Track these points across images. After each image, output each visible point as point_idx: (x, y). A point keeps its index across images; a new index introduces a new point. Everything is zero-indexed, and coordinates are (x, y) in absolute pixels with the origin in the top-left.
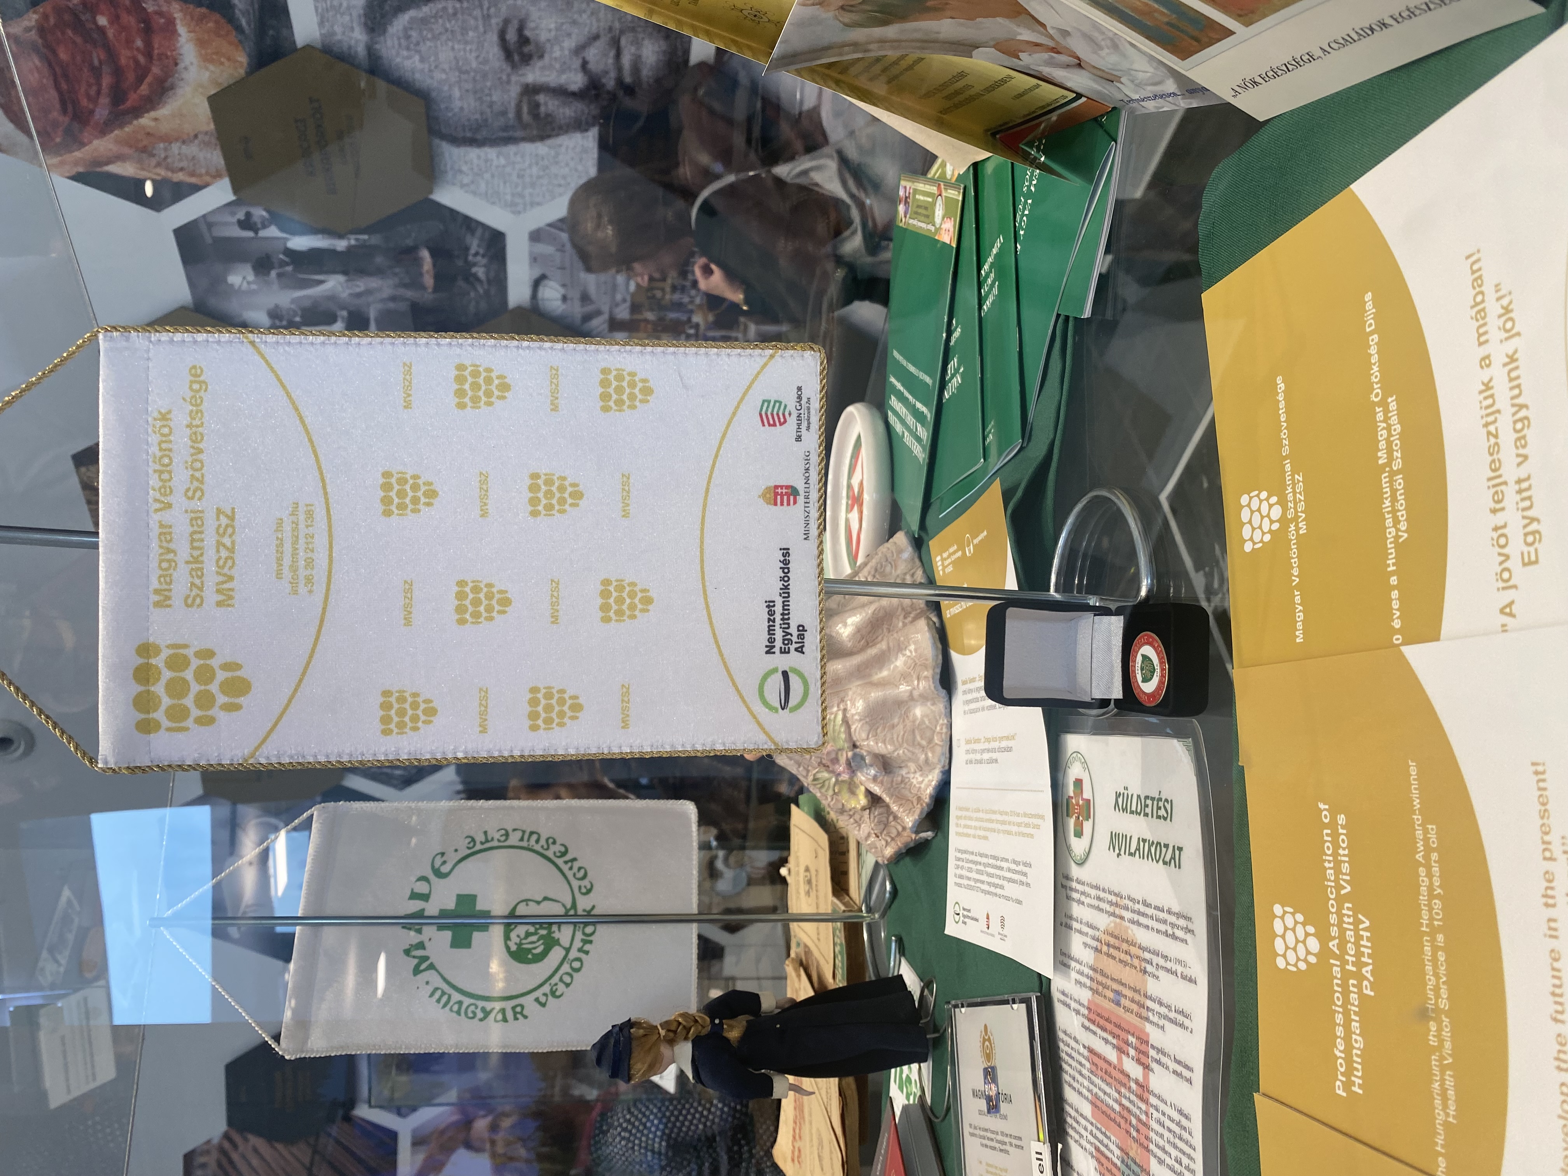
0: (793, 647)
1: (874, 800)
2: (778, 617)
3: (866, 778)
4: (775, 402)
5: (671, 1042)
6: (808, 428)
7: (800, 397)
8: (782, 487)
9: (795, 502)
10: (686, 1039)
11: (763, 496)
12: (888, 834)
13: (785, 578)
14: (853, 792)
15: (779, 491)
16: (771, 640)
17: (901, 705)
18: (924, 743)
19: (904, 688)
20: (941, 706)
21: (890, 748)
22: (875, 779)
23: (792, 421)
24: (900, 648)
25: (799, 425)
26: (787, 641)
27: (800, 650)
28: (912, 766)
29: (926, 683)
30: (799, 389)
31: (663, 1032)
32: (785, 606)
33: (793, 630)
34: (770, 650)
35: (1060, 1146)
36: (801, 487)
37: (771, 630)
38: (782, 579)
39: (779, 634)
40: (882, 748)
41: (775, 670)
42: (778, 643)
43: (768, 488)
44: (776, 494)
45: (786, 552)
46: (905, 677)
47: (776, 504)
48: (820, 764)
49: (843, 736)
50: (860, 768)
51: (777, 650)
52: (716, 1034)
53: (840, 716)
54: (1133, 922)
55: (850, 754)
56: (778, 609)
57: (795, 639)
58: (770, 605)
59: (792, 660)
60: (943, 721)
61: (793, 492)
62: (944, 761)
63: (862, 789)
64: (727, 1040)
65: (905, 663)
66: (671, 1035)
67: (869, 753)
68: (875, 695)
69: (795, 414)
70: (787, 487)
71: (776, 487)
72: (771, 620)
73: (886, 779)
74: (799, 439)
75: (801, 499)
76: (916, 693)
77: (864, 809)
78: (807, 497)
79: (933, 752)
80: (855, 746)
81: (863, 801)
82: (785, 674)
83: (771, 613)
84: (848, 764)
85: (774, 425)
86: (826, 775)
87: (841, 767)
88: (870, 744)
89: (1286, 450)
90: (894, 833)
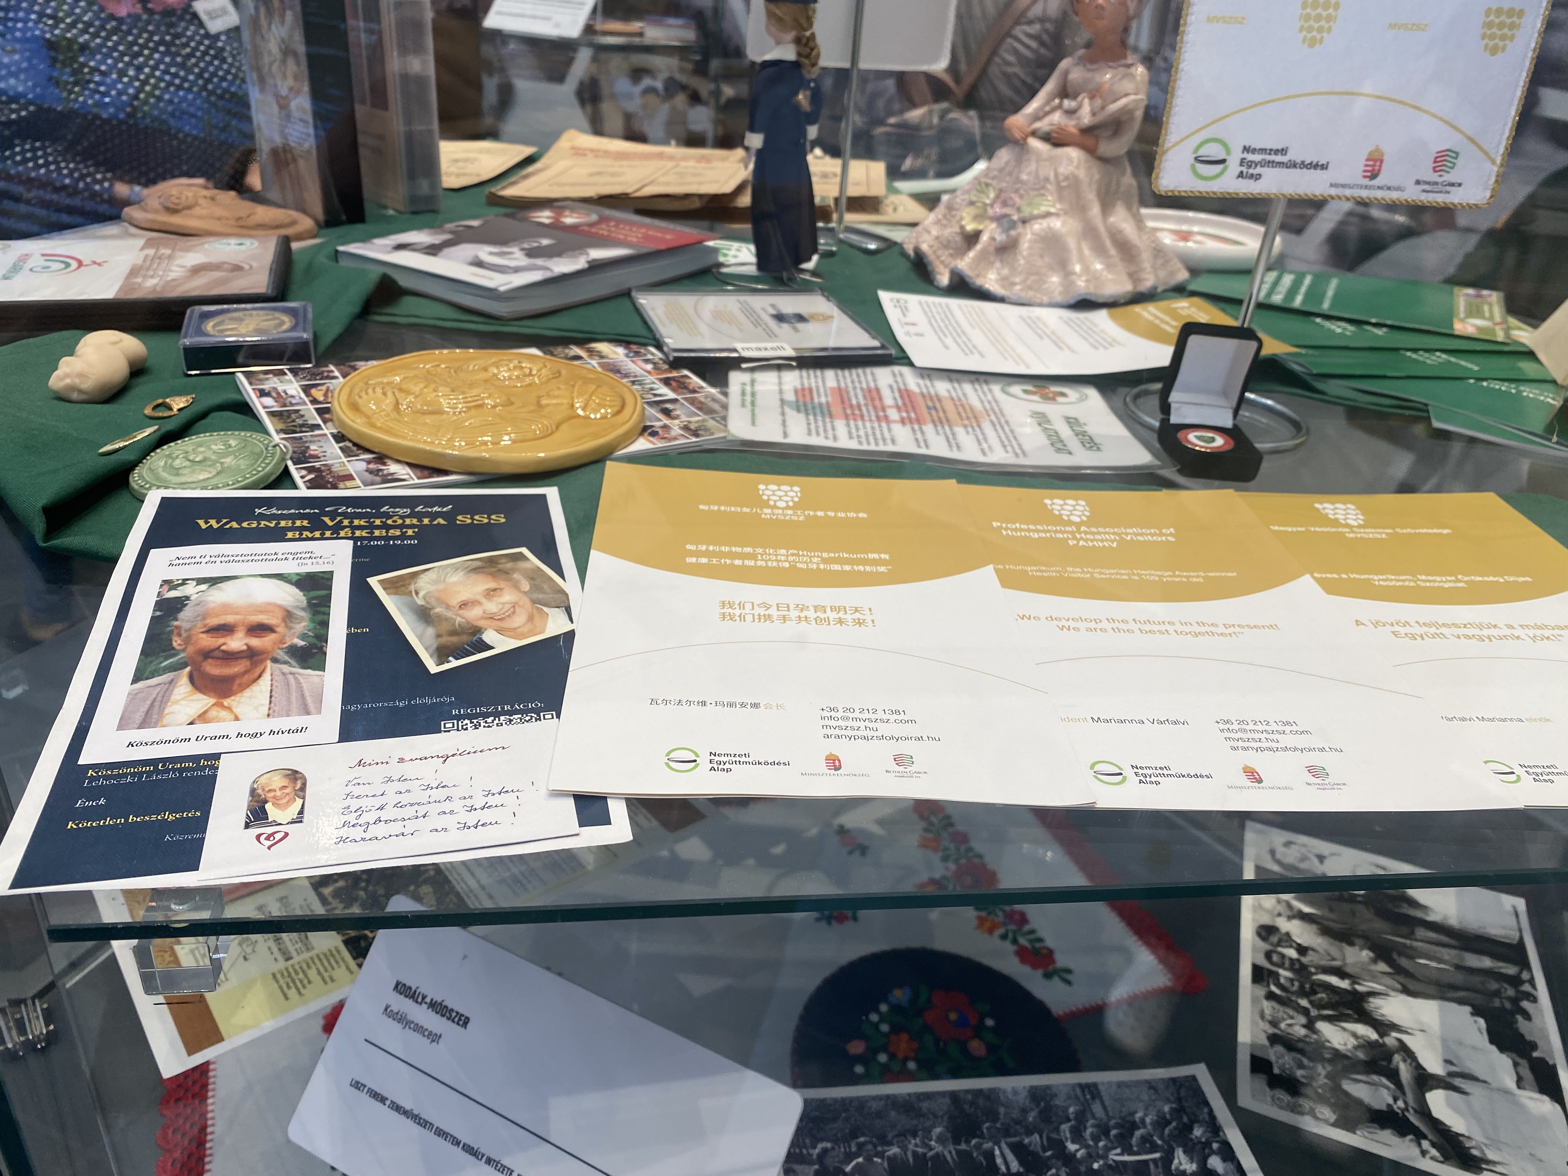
0: (1244, 169)
1: (972, 238)
2: (1272, 157)
3: (991, 232)
4: (1454, 164)
5: (798, 41)
6: (1424, 191)
7: (1452, 185)
8: (1380, 166)
9: (1365, 177)
10: (799, 54)
11: (1377, 150)
12: (939, 248)
13: (1304, 165)
14: (978, 218)
15: (1378, 164)
16: (1254, 151)
17: (1062, 265)
18: (1029, 282)
19: (1078, 268)
20: (1059, 299)
21: (1025, 253)
22: (993, 239)
23: (1435, 177)
24: (1109, 267)
25: (1428, 183)
26: (1251, 164)
27: (1241, 175)
28: (1006, 271)
29: (1082, 286)
30: (1460, 185)
31: (808, 34)
32: (1280, 164)
33: (1259, 170)
34: (1246, 149)
35: (794, 364)
36: (1376, 182)
37: (1263, 151)
38: (1303, 162)
39: (1257, 158)
40: (1024, 245)
41: (1228, 152)
42: (1250, 157)
43: (1383, 154)
44: (1375, 161)
45: (1324, 167)
46: (1086, 269)
47: (1368, 160)
48: (1001, 191)
49: (1036, 212)
50: (1000, 224)
51: (1245, 155)
52: (803, 84)
53: (1052, 210)
54: (992, 422)
55: (1015, 218)
56: (1279, 158)
57: (1251, 171)
58: (1283, 151)
59: (1234, 167)
60: (1046, 300)
61: (1374, 175)
62: (1014, 298)
63: (981, 227)
64: (797, 94)
65: (1096, 271)
66: (804, 41)
67: (1019, 235)
68: (1072, 243)
69: (1440, 180)
70: (1379, 170)
71: (1382, 161)
72: (1270, 151)
73: (992, 249)
74: (1418, 182)
75: (1366, 182)
76: (1074, 277)
77: (962, 227)
78: (1366, 187)
79: (1021, 290)
80: (1024, 222)
81: (970, 227)
82: (1223, 161)
83: (1277, 152)
84: (1005, 216)
85: (1435, 162)
86: (992, 195)
87: (998, 210)
88: (1028, 236)
89: (1398, 530)
90: (940, 253)
